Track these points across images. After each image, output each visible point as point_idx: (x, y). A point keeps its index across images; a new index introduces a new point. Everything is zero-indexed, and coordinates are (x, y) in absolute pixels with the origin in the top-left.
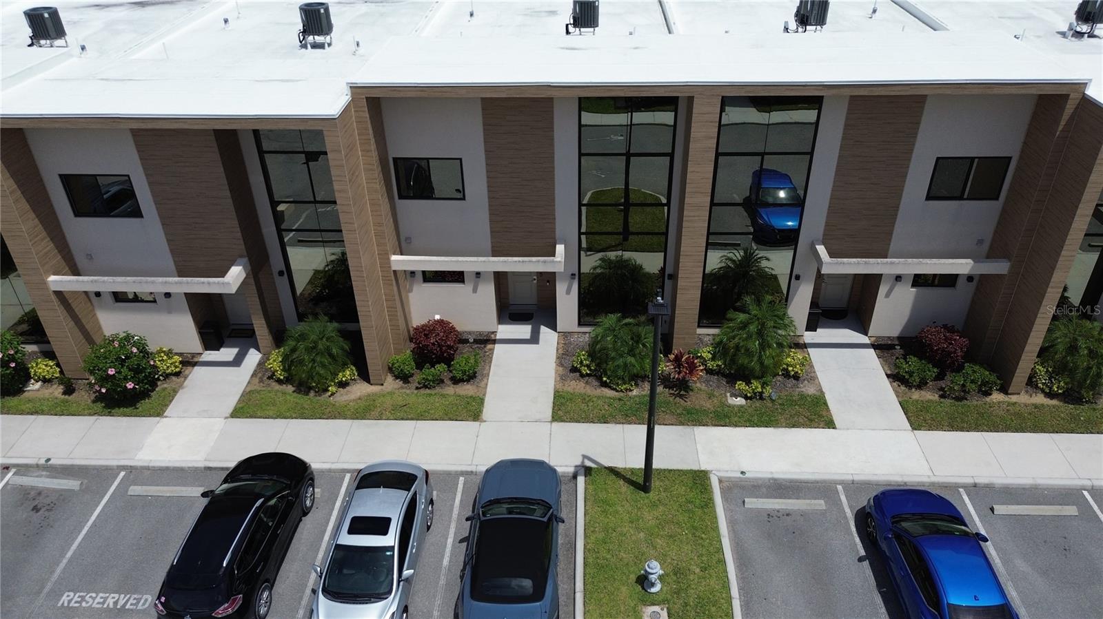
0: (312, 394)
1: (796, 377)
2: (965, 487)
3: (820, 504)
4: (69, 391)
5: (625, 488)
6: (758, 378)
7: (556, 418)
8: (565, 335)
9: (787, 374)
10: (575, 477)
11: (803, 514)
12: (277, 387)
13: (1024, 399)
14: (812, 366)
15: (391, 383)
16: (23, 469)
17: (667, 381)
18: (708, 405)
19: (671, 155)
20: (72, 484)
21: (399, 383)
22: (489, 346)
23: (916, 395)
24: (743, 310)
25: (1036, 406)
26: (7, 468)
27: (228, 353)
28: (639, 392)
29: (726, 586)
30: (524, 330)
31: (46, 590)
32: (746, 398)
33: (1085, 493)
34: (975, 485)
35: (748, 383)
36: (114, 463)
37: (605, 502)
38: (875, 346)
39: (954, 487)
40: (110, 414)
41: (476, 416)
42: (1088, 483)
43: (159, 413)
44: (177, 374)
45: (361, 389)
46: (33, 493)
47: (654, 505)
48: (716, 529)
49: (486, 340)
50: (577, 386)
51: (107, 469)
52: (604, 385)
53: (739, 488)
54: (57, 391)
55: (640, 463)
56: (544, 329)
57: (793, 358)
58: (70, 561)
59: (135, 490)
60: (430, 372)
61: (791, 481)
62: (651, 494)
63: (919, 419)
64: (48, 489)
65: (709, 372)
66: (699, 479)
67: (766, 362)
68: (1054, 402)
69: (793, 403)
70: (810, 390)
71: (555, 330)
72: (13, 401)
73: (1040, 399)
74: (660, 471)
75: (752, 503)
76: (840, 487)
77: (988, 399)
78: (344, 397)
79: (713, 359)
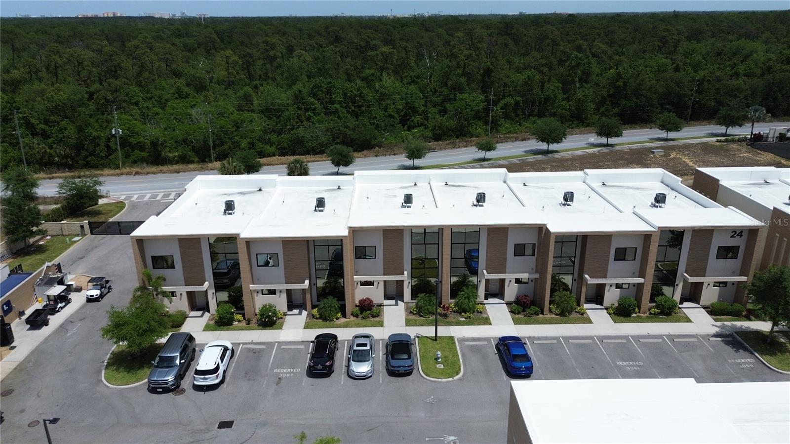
0: (328, 322)
1: (481, 312)
2: (527, 338)
3: (486, 343)
4: (248, 324)
5: (430, 340)
6: (468, 312)
7: (407, 325)
8: (407, 303)
9: (478, 312)
10: (415, 339)
11: (481, 345)
12: (316, 320)
13: (549, 316)
14: (486, 310)
15: (352, 318)
16: (245, 344)
17: (441, 315)
18: (454, 320)
19: (438, 244)
20: (264, 347)
21: (355, 318)
22: (382, 307)
23: (517, 316)
24: (463, 291)
25: (551, 318)
26: (239, 344)
27: (296, 311)
28: (433, 318)
29: (459, 359)
30: (393, 302)
31: (269, 369)
32: (465, 318)
33: (561, 338)
34: (530, 337)
35: (466, 314)
36: (274, 341)
37: (424, 344)
38: (506, 304)
39: (524, 338)
40: (265, 329)
41: (382, 326)
42: (561, 335)
43: (281, 328)
44: (282, 318)
45: (343, 320)
46: (251, 349)
47: (438, 344)
48: (456, 348)
49: (381, 305)
50: (412, 317)
51: (271, 343)
52: (421, 316)
53: (462, 340)
54: (244, 324)
55: (434, 335)
56: (399, 302)
57: (479, 307)
58: (272, 363)
59: (283, 347)
60: (365, 314)
61: (478, 338)
62: (438, 341)
63: (516, 322)
64: (256, 348)
65: (454, 312)
66: (452, 338)
67: (470, 306)
68: (558, 316)
69: (479, 319)
70: (485, 316)
71: (403, 302)
72: (231, 327)
73: (554, 316)
74: (439, 337)
75: (466, 343)
76: (492, 339)
77: (538, 316)
78: (338, 322)
79: (455, 307)
